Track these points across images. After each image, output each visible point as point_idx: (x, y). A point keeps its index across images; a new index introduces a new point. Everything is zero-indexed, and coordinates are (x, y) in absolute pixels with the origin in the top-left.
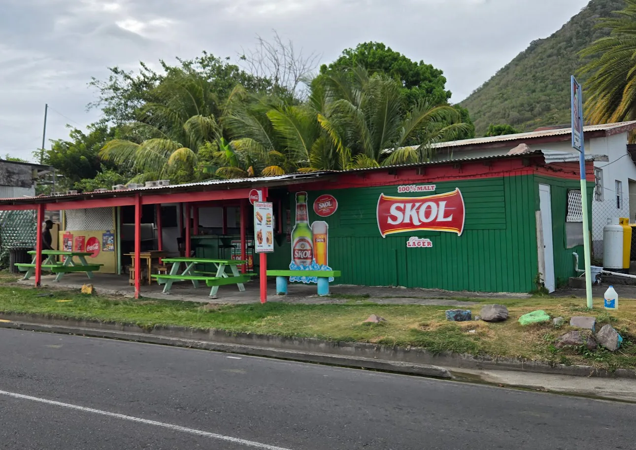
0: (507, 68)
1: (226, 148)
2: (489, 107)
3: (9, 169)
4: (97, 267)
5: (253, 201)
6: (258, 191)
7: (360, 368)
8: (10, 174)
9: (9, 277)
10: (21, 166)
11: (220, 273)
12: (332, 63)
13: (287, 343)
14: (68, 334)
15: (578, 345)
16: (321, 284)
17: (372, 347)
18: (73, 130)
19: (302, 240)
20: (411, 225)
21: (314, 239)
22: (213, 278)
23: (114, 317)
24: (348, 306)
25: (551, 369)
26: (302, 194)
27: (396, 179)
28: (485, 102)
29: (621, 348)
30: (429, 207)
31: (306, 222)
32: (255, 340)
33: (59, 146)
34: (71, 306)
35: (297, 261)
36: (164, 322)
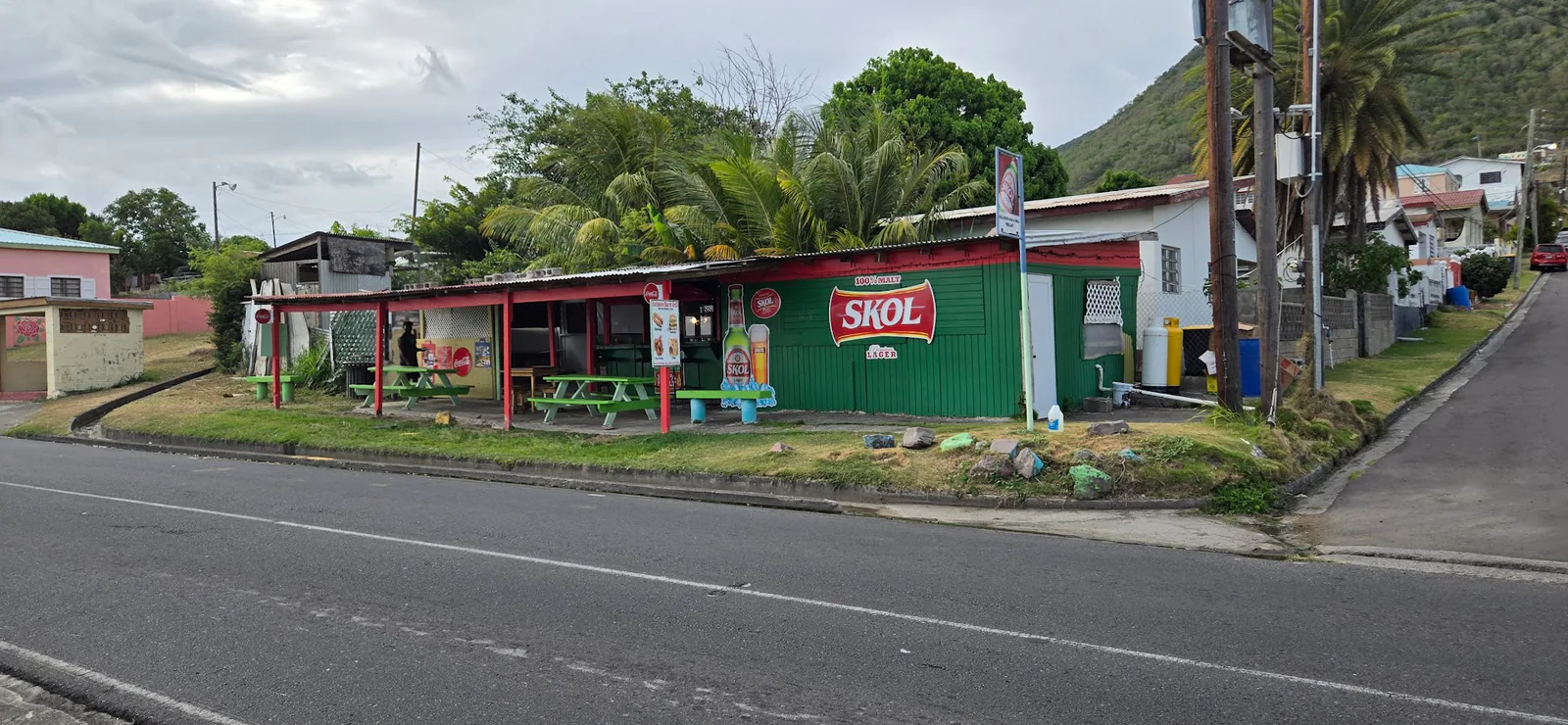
0: (1174, 71)
1: (655, 219)
2: (1143, 136)
3: (352, 249)
4: (465, 390)
5: (648, 298)
6: (657, 286)
7: (745, 504)
8: (353, 255)
9: (345, 404)
10: (369, 243)
11: (619, 394)
12: (852, 80)
13: (673, 479)
14: (405, 473)
15: (989, 472)
16: (745, 407)
17: (768, 481)
18: (455, 185)
19: (737, 350)
20: (871, 329)
21: (752, 350)
22: (606, 402)
23: (467, 452)
24: (768, 434)
25: (958, 501)
26: (736, 288)
27: (853, 268)
28: (1136, 128)
29: (1038, 474)
30: (893, 305)
31: (742, 326)
32: (636, 477)
33: (434, 211)
34: (415, 439)
35: (730, 378)
36: (528, 458)
